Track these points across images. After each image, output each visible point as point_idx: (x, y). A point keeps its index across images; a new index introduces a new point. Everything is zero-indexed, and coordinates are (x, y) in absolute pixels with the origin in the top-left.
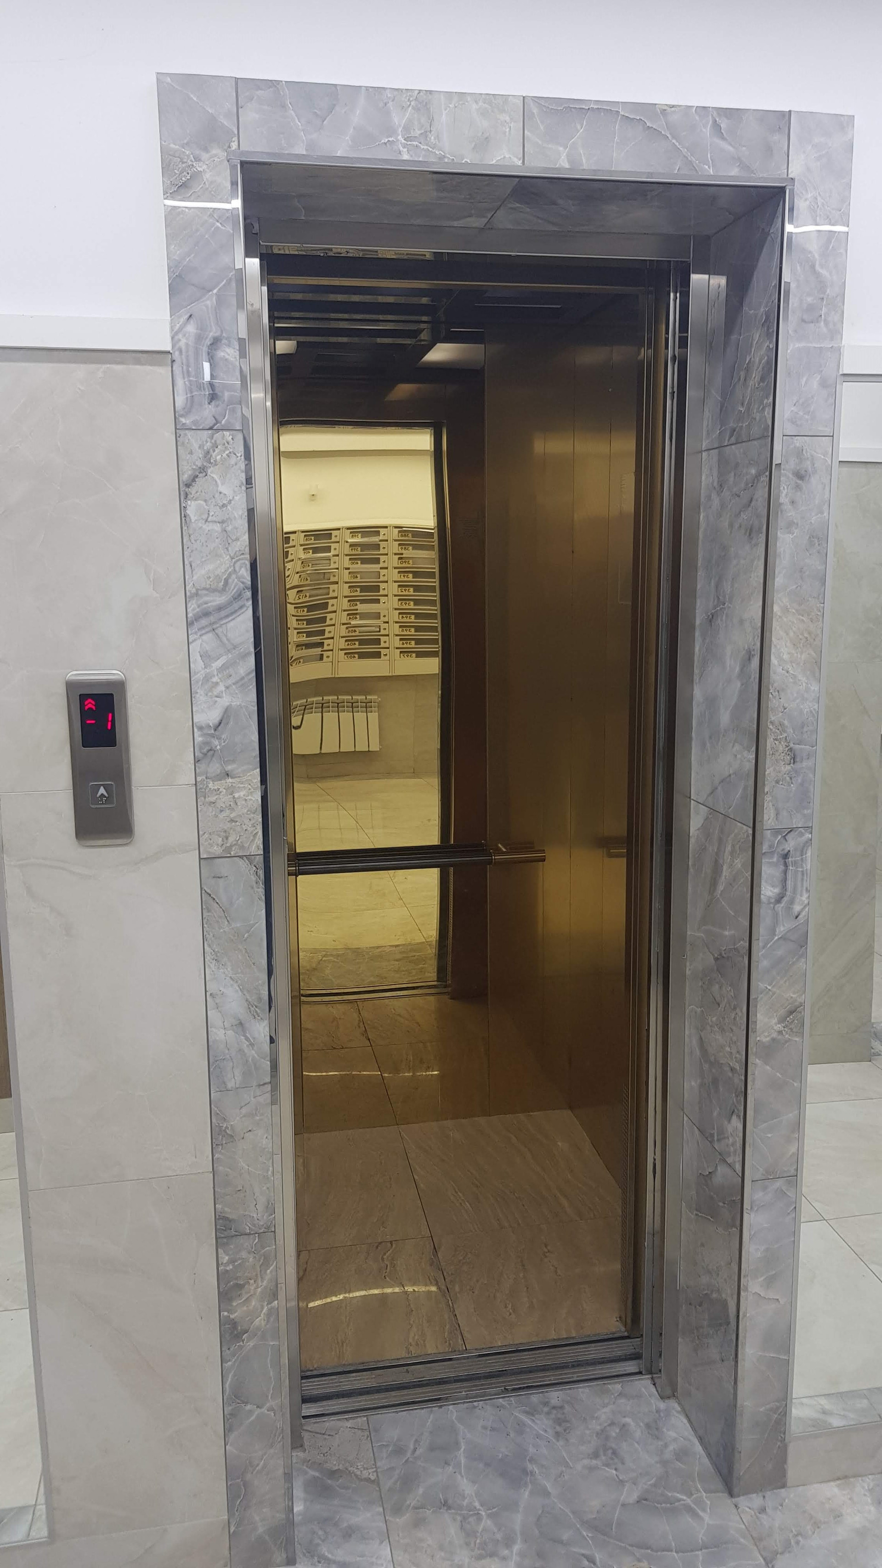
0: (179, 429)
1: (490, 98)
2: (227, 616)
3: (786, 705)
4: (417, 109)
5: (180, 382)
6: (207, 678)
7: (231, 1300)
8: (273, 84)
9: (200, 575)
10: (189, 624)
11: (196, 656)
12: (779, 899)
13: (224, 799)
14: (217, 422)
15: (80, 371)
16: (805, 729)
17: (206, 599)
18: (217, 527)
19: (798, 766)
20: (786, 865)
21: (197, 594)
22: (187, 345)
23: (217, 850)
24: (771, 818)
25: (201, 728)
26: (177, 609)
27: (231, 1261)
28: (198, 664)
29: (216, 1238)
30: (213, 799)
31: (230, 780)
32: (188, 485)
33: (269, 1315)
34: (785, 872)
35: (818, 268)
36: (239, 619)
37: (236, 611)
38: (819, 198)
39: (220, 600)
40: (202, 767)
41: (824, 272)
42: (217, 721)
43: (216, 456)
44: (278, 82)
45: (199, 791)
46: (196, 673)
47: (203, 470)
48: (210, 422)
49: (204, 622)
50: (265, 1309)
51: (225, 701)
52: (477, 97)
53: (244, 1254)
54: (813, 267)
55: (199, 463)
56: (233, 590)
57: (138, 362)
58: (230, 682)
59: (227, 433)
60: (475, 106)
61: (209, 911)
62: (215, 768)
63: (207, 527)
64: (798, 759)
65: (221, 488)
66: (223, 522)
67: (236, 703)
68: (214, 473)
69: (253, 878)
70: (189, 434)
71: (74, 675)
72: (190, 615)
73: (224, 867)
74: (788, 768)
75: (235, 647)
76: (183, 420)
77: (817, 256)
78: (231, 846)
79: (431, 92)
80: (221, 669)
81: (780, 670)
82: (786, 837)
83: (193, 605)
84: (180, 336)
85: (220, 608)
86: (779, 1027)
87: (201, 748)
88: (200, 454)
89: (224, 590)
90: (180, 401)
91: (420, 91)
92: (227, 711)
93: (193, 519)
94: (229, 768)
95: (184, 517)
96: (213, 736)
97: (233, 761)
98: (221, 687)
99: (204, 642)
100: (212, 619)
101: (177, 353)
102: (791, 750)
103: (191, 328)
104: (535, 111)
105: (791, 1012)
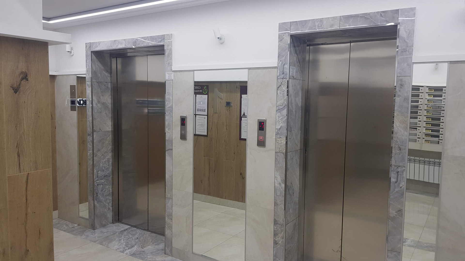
0: (277, 79)
1: (334, 17)
2: (282, 110)
3: (398, 137)
4: (320, 22)
5: (278, 71)
6: (279, 120)
7: (276, 236)
8: (296, 22)
9: (279, 103)
10: (276, 111)
11: (277, 117)
12: (396, 182)
13: (280, 142)
14: (283, 77)
15: (264, 70)
16: (403, 143)
17: (280, 107)
18: (282, 95)
19: (401, 151)
20: (398, 174)
21: (278, 106)
22: (280, 65)
23: (278, 151)
24: (394, 162)
25: (277, 129)
26: (275, 109)
27: (276, 229)
28: (277, 118)
29: (274, 223)
30: (278, 142)
31: (281, 139)
32: (278, 88)
33: (282, 242)
34: (398, 176)
35: (406, 40)
36: (284, 110)
37: (284, 109)
38: (406, 26)
39: (282, 107)
40: (277, 136)
41: (408, 41)
42: (279, 128)
43: (283, 83)
44: (297, 21)
45: (276, 140)
46: (277, 119)
47: (281, 85)
48: (282, 77)
49: (279, 111)
50: (281, 240)
51: (281, 125)
52: (331, 18)
53: (278, 228)
54: (405, 40)
55: (280, 84)
56: (284, 105)
57: (272, 69)
58: (282, 121)
59: (285, 79)
60: (331, 19)
61: (276, 162)
62: (279, 136)
63: (280, 95)
64: (401, 149)
65: (283, 88)
66: (283, 94)
67: (283, 125)
68: (282, 86)
69: (284, 157)
70: (279, 80)
71: (259, 118)
72: (277, 110)
73: (279, 154)
74: (398, 151)
75: (283, 115)
76: (278, 77)
77: (406, 38)
78: (280, 150)
79: (323, 18)
80: (281, 119)
81: (396, 128)
82: (398, 168)
83: (277, 108)
84: (279, 64)
85: (281, 109)
86: (396, 214)
87: (277, 133)
88: (280, 83)
89: (282, 106)
90: (278, 75)
91: (321, 18)
92: (281, 126)
93: (278, 93)
94: (281, 137)
95: (277, 93)
96: (279, 131)
97: (282, 135)
98: (281, 122)
99: (279, 114)
100: (280, 110)
101: (278, 67)
102: (399, 147)
103: (281, 63)
104: (342, 18)
105: (399, 211)
